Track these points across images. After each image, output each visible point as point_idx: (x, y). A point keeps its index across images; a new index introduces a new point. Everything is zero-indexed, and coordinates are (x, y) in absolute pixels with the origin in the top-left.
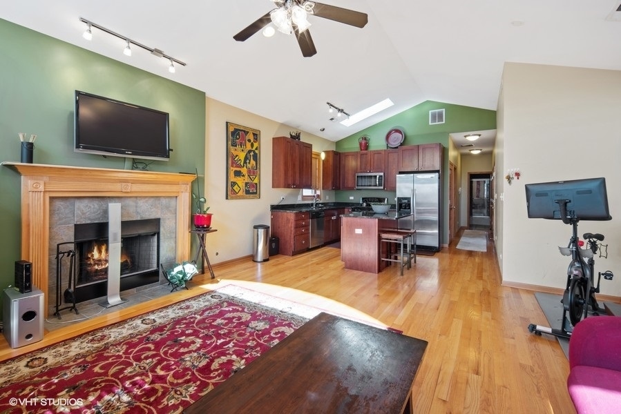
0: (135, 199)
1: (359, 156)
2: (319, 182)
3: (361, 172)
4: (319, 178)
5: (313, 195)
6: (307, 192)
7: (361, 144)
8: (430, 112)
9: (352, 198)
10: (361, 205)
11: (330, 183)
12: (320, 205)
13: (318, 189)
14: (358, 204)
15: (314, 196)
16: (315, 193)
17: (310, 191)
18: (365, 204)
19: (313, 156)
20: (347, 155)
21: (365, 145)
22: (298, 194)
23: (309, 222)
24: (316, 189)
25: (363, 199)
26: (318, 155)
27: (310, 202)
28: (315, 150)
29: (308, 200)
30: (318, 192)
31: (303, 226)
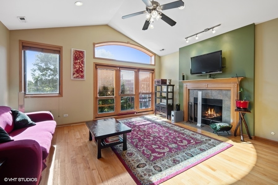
0: (211, 90)
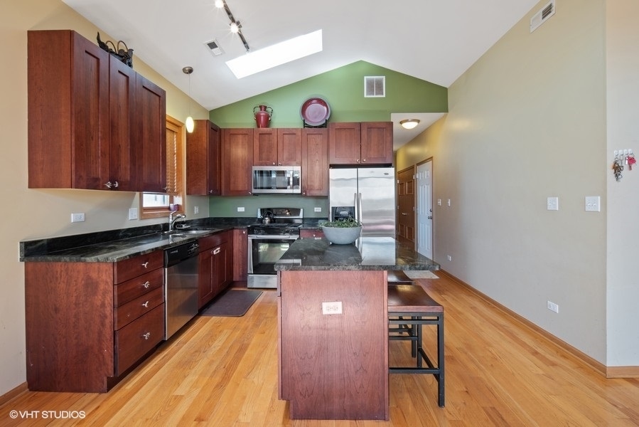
1: (257, 136)
2: (179, 179)
3: (261, 165)
4: (179, 171)
5: (167, 204)
6: (151, 200)
7: (258, 117)
8: (365, 78)
9: (241, 209)
10: (261, 221)
11: (203, 183)
12: (184, 226)
13: (177, 194)
14: (253, 219)
15: (169, 208)
16: (171, 201)
17: (160, 197)
18: (267, 220)
19: (168, 126)
20: (233, 133)
21: (264, 119)
22: (129, 205)
23: (161, 277)
24: (173, 194)
25: (262, 210)
26: (179, 126)
27: (160, 221)
28: (171, 112)
29: (154, 217)
30: (178, 200)
31: (144, 292)
